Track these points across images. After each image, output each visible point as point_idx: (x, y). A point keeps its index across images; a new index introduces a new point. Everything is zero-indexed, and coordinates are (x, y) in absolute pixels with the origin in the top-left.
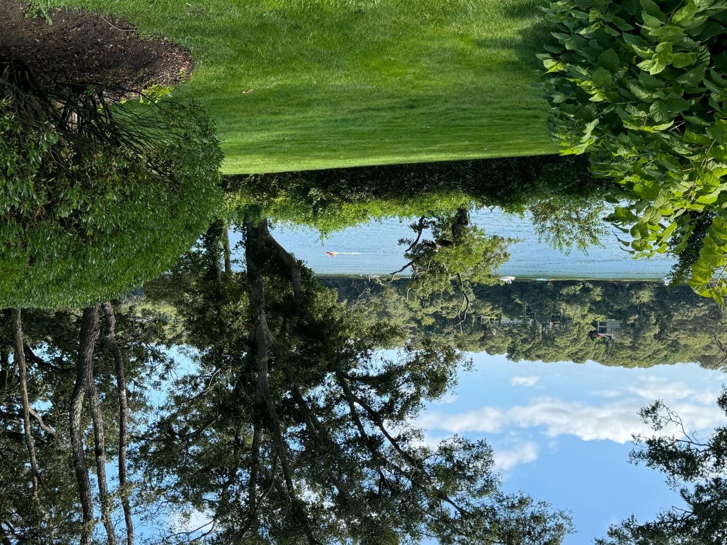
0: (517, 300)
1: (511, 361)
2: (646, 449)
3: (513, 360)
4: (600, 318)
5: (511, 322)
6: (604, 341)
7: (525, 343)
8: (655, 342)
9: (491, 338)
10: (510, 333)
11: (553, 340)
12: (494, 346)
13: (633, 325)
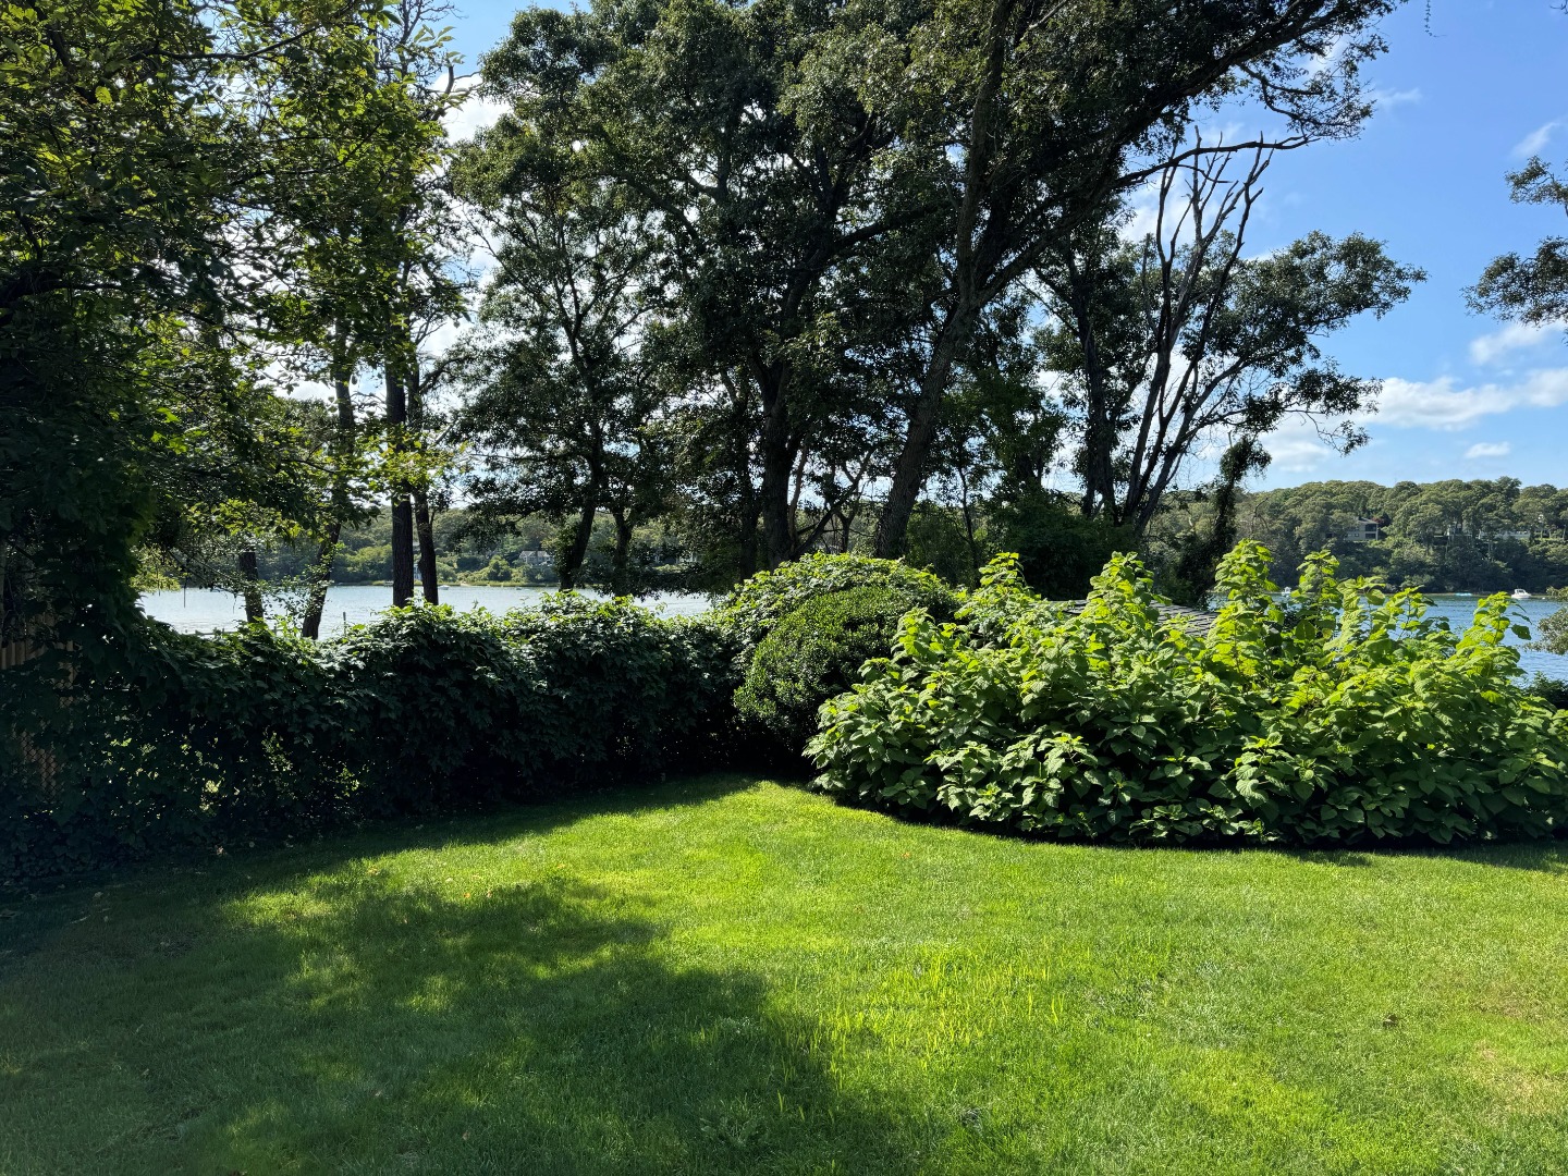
0: (1502, 565)
1: (1513, 477)
2: (1362, 399)
3: (1509, 480)
4: (1374, 543)
5: (1512, 534)
6: (1369, 513)
7: (1491, 505)
8: (1300, 516)
9: (1546, 510)
10: (1514, 517)
11: (1445, 511)
12: (1542, 497)
13: (1329, 536)
